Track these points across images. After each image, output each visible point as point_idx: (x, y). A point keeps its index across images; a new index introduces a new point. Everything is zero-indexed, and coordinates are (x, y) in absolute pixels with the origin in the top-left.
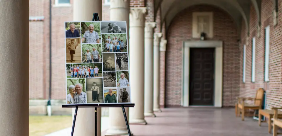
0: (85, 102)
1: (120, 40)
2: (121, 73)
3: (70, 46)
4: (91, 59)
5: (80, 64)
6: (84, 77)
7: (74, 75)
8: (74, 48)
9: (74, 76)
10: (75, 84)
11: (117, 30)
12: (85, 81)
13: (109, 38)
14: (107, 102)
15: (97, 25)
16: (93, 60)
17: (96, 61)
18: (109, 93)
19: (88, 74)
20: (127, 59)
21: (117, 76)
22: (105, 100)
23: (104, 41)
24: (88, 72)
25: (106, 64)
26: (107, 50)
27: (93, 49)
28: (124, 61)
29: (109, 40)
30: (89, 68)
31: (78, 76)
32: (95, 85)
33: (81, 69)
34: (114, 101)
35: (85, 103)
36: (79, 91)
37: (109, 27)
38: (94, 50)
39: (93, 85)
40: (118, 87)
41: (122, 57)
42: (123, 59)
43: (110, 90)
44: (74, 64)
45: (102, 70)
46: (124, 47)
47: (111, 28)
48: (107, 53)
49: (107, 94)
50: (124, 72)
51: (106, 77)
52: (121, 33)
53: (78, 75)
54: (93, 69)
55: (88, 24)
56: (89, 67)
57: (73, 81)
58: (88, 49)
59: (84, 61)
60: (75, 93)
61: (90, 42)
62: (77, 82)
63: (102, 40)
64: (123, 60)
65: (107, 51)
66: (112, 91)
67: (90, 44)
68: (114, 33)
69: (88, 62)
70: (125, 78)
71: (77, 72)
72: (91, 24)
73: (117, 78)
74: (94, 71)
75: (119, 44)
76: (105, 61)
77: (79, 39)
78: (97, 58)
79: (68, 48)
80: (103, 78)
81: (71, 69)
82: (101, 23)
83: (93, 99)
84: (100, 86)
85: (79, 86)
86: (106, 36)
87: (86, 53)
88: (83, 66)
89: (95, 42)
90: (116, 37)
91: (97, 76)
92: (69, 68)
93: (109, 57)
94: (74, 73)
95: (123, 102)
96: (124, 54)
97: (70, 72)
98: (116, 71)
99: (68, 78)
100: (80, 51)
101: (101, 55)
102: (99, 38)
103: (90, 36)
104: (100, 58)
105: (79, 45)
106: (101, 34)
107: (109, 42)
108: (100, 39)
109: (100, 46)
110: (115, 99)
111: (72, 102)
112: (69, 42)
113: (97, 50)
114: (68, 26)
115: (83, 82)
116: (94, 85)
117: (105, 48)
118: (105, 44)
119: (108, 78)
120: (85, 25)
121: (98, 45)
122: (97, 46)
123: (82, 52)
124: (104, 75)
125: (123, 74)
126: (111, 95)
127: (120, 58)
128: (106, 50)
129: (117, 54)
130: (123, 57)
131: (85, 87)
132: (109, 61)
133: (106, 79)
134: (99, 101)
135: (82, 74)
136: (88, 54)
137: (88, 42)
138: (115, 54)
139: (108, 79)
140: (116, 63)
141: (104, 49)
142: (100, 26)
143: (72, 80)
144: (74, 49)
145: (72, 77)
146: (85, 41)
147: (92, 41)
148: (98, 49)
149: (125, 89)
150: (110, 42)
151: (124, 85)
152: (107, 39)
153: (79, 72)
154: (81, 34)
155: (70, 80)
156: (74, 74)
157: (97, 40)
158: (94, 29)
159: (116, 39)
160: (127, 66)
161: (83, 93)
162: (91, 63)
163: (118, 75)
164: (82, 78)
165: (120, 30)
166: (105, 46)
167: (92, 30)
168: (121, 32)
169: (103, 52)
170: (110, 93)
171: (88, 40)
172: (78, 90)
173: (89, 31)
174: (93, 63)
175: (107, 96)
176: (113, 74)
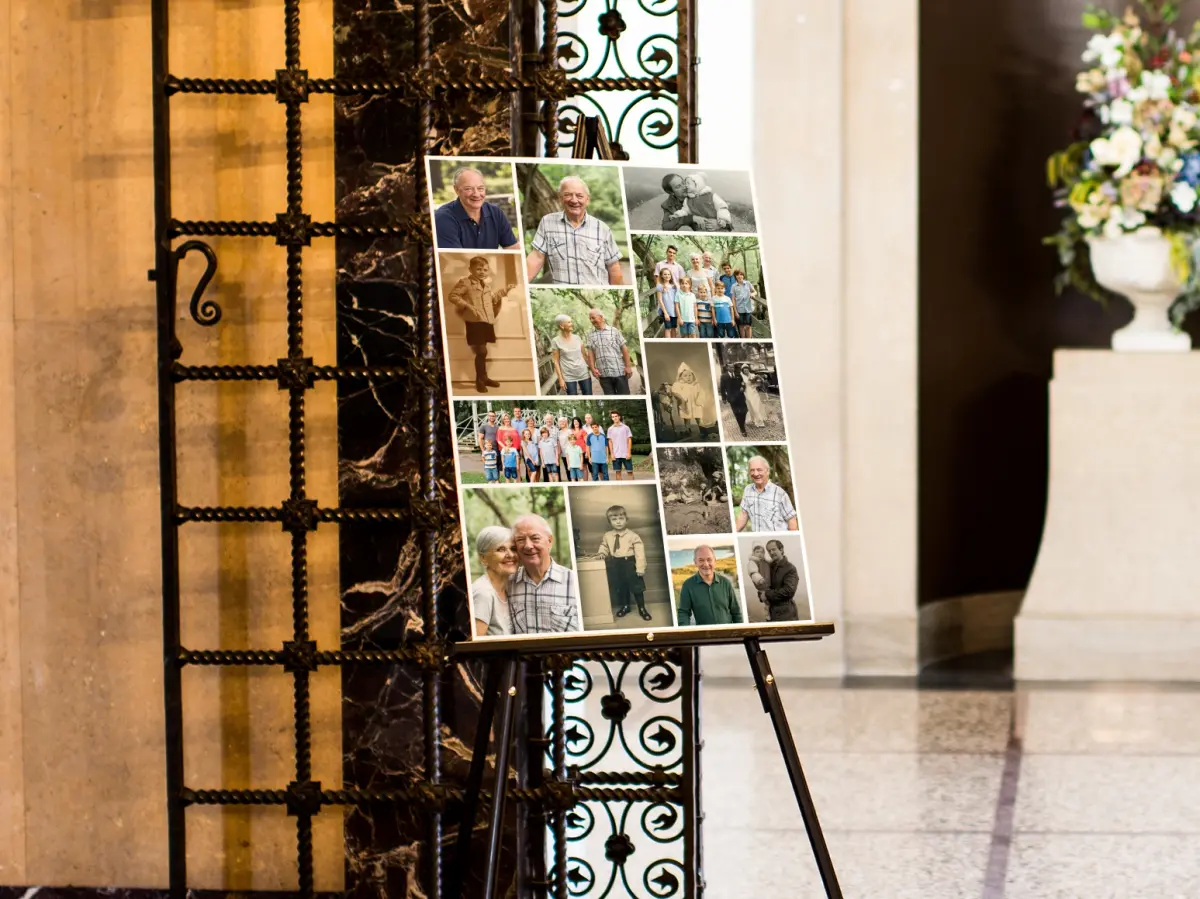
0: (573, 622)
1: (732, 271)
2: (749, 456)
3: (465, 295)
4: (585, 374)
5: (531, 405)
6: (555, 475)
7: (499, 464)
8: (490, 308)
9: (502, 473)
10: (508, 518)
11: (710, 213)
12: (565, 499)
13: (669, 260)
14: (689, 624)
15: (606, 183)
16: (596, 383)
17: (614, 384)
18: (697, 569)
19: (575, 462)
20: (773, 378)
21: (732, 471)
22: (680, 611)
23: (648, 274)
24: (578, 449)
25: (667, 408)
26: (667, 327)
27: (592, 317)
28: (759, 389)
29: (675, 270)
30: (576, 422)
31: (524, 475)
32: (617, 522)
33: (536, 433)
34: (726, 615)
35: (575, 629)
36: (536, 560)
37: (666, 196)
38: (597, 324)
39: (610, 528)
40: (744, 534)
41: (745, 364)
42: (753, 376)
43: (701, 554)
44: (494, 403)
45: (648, 440)
46: (753, 308)
47: (676, 201)
48: (668, 340)
49: (689, 576)
50: (763, 450)
51: (674, 479)
52: (730, 235)
53: (523, 465)
54: (601, 429)
55: (556, 174)
56: (581, 422)
57: (498, 503)
58: (568, 319)
59: (548, 387)
60: (512, 570)
61: (573, 276)
62: (522, 505)
63: (638, 267)
64: (753, 381)
65: (668, 332)
66: (711, 555)
67: (572, 291)
68: (695, 230)
69: (569, 392)
70: (770, 485)
71: (514, 450)
72: (568, 174)
73: (733, 485)
74: (607, 444)
75: (727, 293)
76: (663, 387)
77: (512, 256)
78: (615, 368)
79: (454, 307)
80: (657, 481)
81: (484, 432)
82: (625, 169)
83: (614, 604)
84: (645, 530)
85: (533, 532)
86: (653, 248)
87: (558, 341)
88: (543, 412)
89: (600, 279)
90: (709, 253)
91: (624, 472)
92: (471, 426)
93: (683, 367)
94: (499, 452)
95: (773, 619)
96: (755, 350)
97: (478, 450)
98: (723, 444)
99: (471, 486)
100: (524, 330)
101: (639, 356)
102: (620, 256)
103: (571, 244)
104: (634, 370)
105: (512, 292)
106: (629, 232)
107: (671, 282)
108: (626, 260)
109: (627, 301)
110: (730, 601)
111: (500, 628)
112: (458, 271)
113: (615, 324)
114: (445, 180)
115: (555, 509)
116: (614, 523)
117: (656, 314)
118: (653, 291)
119: (685, 481)
120: (536, 182)
121: (615, 293)
122: (610, 303)
123: (532, 332)
124: (661, 469)
125: (758, 461)
126: (709, 583)
127: (737, 368)
128: (663, 323)
129: (717, 346)
130: (754, 368)
131: (567, 539)
132: (679, 388)
133: (676, 488)
134: (646, 616)
135: (547, 460)
136: (565, 348)
137: (563, 276)
138: (711, 352)
139: (683, 487)
140: (718, 398)
141: (649, 317)
142: (618, 187)
143: (492, 498)
144: (487, 316)
145: (492, 479)
146: (547, 272)
147: (585, 270)
148: (618, 318)
149: (780, 546)
150: (681, 281)
151: (770, 524)
152: (661, 265)
153: (529, 451)
154: (519, 231)
155: (480, 493)
156: (499, 458)
157: (607, 266)
158: (588, 203)
159: (707, 262)
160: (775, 418)
161: (556, 571)
162: (587, 397)
163: (737, 467)
164: (547, 486)
165: (724, 215)
166: (652, 302)
167: (577, 211)
168: (729, 228)
169: (646, 334)
170: (703, 567)
171: (562, 265)
172: (528, 553)
173: (561, 214)
174: (599, 396)
175: (687, 584)
176: (709, 462)
